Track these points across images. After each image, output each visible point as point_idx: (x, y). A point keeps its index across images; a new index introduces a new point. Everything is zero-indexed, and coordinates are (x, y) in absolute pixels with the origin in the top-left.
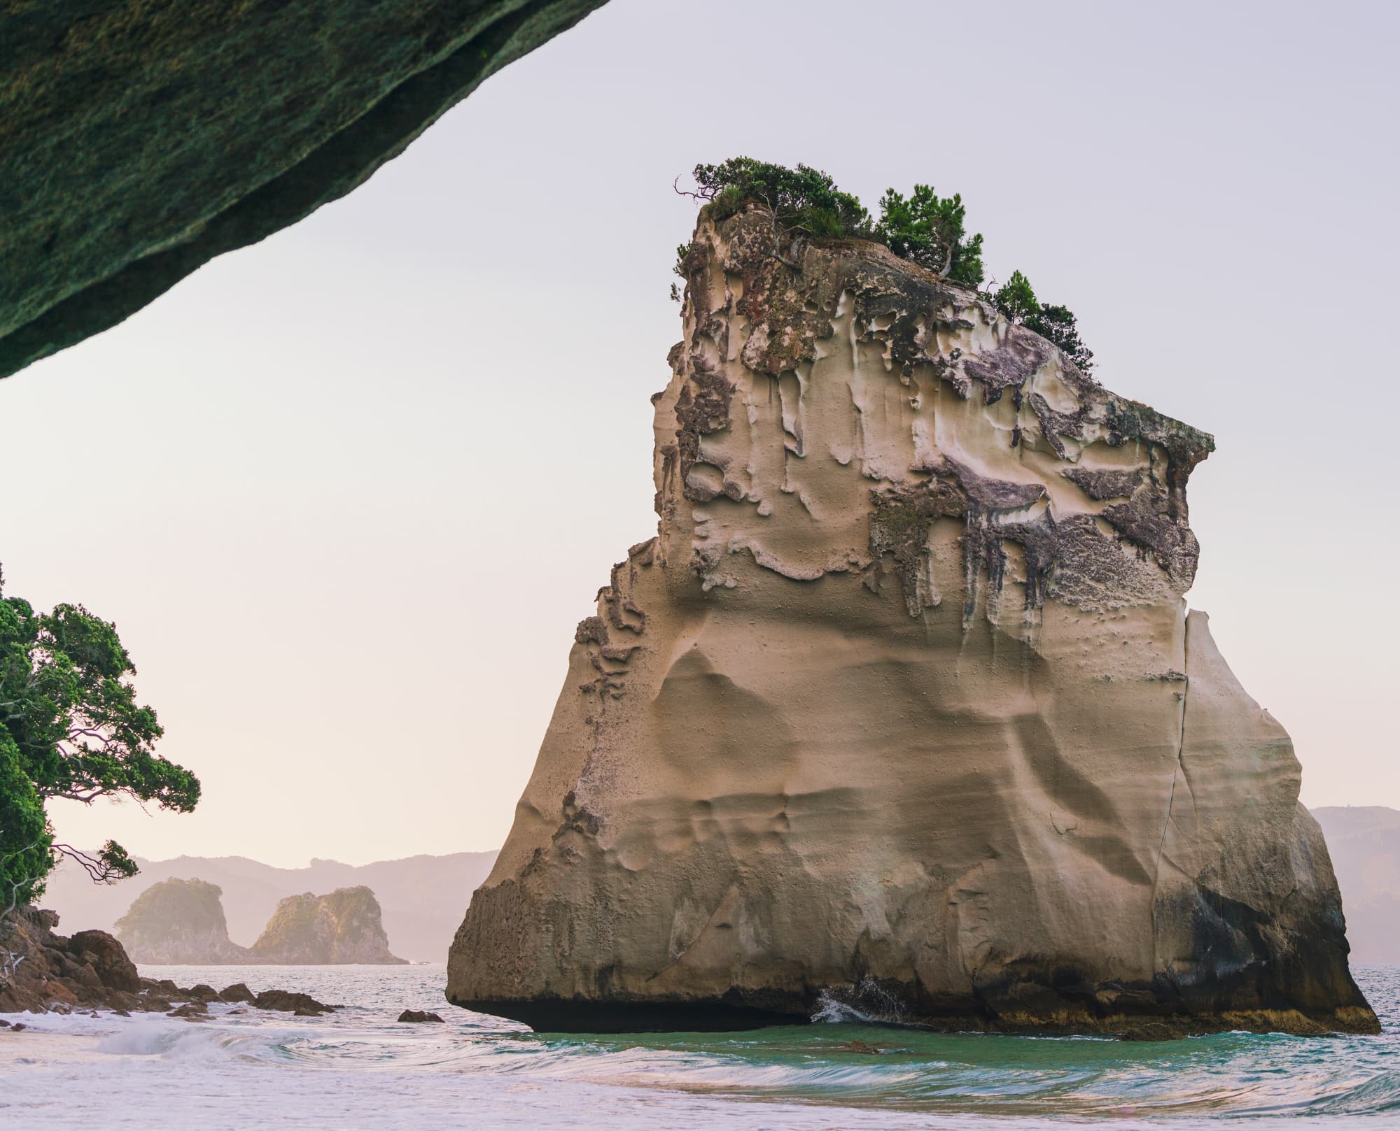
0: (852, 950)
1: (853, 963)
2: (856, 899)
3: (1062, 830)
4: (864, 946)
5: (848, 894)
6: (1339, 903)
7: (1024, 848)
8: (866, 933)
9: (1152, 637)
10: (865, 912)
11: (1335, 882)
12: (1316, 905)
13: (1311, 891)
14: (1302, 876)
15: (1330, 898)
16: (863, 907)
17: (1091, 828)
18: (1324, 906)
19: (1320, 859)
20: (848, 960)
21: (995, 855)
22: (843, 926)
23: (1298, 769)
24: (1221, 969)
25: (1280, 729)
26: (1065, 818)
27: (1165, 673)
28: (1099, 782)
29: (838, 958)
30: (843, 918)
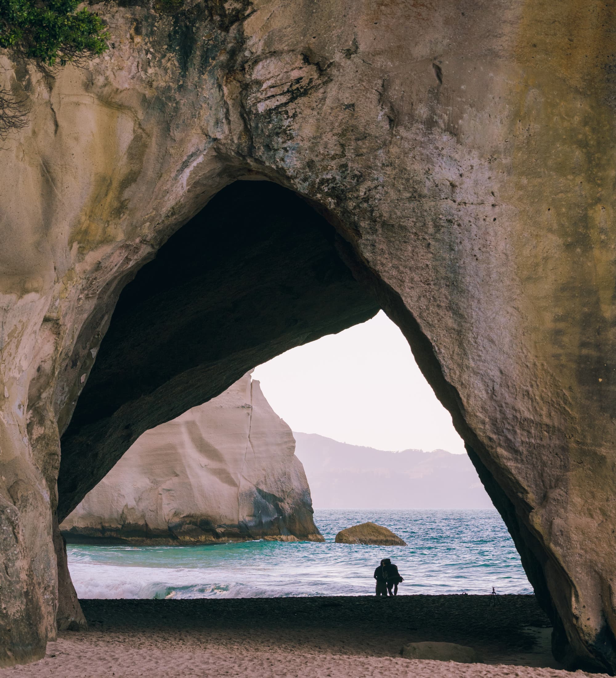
0: (121, 512)
1: (121, 517)
2: (123, 492)
3: (203, 465)
4: (125, 511)
5: (119, 490)
6: (309, 494)
7: (188, 472)
8: (126, 506)
9: (238, 391)
10: (126, 497)
11: (308, 486)
12: (301, 495)
13: (299, 489)
14: (295, 484)
15: (306, 492)
16: (125, 496)
17: (214, 465)
18: (304, 495)
19: (302, 477)
20: (119, 516)
21: (177, 475)
22: (117, 503)
23: (294, 442)
24: (265, 520)
25: (287, 426)
26: (204, 460)
27: (243, 405)
28: (218, 447)
29: (115, 515)
30: (118, 500)
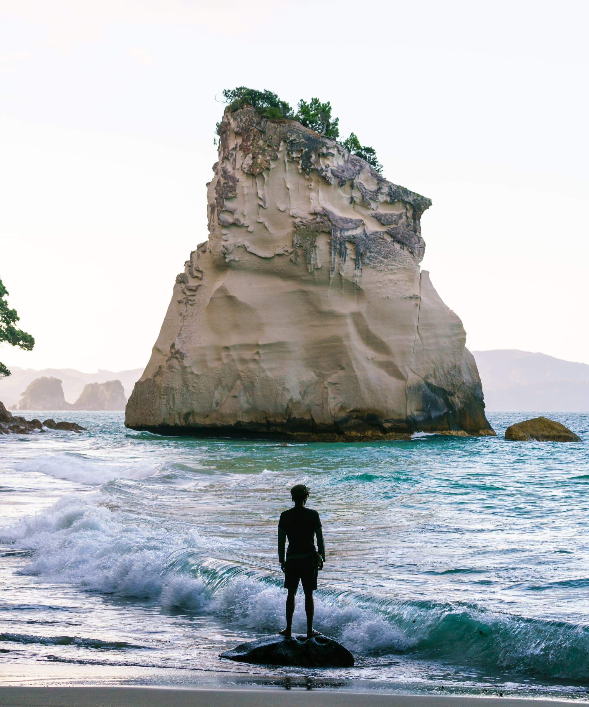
0: (286, 406)
1: (286, 411)
2: (287, 386)
3: (370, 358)
4: (290, 405)
5: (284, 384)
6: (481, 388)
7: (354, 365)
8: (291, 400)
9: (406, 281)
10: (291, 391)
11: (480, 379)
12: (472, 389)
13: (470, 383)
14: (466, 377)
15: (477, 386)
16: (290, 389)
17: (382, 357)
18: (475, 389)
19: (473, 370)
20: (284, 411)
21: (343, 369)
22: (282, 397)
23: (464, 334)
24: (434, 414)
25: (457, 318)
26: (371, 353)
27: (411, 295)
28: (385, 339)
29: (280, 410)
30: (282, 394)
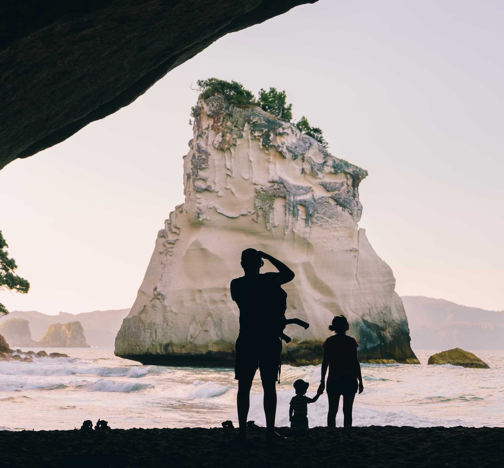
3: (317, 300)
6: (407, 324)
7: (304, 305)
9: (347, 237)
11: (406, 318)
12: (400, 325)
13: (398, 320)
14: (396, 316)
15: (404, 323)
17: (327, 299)
18: (403, 326)
19: (402, 310)
21: (295, 308)
23: (394, 280)
24: (369, 346)
25: (388, 267)
26: (318, 296)
27: (351, 248)
28: (329, 284)
